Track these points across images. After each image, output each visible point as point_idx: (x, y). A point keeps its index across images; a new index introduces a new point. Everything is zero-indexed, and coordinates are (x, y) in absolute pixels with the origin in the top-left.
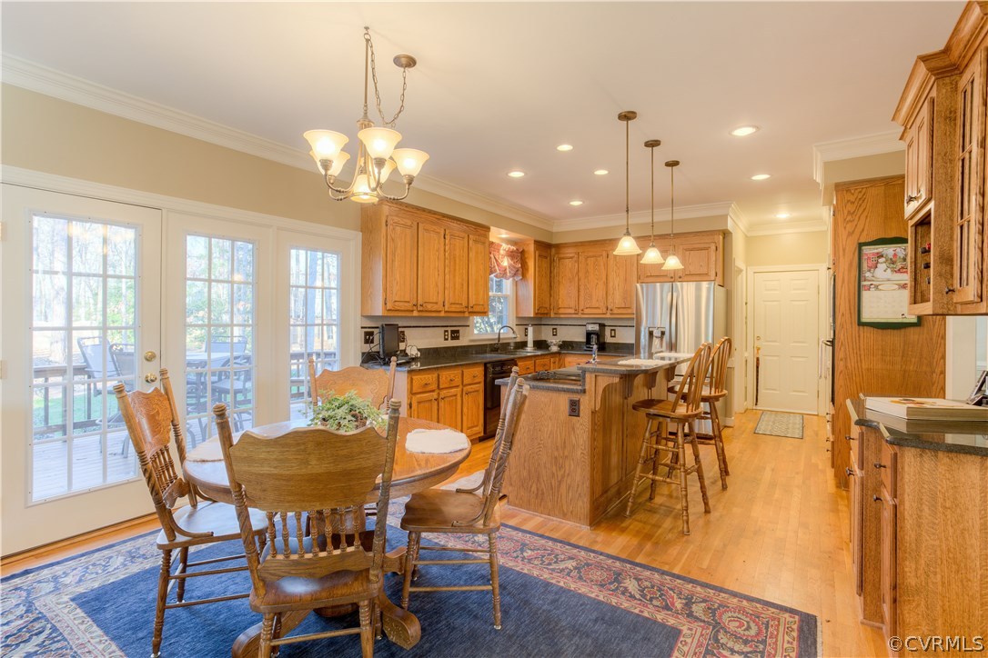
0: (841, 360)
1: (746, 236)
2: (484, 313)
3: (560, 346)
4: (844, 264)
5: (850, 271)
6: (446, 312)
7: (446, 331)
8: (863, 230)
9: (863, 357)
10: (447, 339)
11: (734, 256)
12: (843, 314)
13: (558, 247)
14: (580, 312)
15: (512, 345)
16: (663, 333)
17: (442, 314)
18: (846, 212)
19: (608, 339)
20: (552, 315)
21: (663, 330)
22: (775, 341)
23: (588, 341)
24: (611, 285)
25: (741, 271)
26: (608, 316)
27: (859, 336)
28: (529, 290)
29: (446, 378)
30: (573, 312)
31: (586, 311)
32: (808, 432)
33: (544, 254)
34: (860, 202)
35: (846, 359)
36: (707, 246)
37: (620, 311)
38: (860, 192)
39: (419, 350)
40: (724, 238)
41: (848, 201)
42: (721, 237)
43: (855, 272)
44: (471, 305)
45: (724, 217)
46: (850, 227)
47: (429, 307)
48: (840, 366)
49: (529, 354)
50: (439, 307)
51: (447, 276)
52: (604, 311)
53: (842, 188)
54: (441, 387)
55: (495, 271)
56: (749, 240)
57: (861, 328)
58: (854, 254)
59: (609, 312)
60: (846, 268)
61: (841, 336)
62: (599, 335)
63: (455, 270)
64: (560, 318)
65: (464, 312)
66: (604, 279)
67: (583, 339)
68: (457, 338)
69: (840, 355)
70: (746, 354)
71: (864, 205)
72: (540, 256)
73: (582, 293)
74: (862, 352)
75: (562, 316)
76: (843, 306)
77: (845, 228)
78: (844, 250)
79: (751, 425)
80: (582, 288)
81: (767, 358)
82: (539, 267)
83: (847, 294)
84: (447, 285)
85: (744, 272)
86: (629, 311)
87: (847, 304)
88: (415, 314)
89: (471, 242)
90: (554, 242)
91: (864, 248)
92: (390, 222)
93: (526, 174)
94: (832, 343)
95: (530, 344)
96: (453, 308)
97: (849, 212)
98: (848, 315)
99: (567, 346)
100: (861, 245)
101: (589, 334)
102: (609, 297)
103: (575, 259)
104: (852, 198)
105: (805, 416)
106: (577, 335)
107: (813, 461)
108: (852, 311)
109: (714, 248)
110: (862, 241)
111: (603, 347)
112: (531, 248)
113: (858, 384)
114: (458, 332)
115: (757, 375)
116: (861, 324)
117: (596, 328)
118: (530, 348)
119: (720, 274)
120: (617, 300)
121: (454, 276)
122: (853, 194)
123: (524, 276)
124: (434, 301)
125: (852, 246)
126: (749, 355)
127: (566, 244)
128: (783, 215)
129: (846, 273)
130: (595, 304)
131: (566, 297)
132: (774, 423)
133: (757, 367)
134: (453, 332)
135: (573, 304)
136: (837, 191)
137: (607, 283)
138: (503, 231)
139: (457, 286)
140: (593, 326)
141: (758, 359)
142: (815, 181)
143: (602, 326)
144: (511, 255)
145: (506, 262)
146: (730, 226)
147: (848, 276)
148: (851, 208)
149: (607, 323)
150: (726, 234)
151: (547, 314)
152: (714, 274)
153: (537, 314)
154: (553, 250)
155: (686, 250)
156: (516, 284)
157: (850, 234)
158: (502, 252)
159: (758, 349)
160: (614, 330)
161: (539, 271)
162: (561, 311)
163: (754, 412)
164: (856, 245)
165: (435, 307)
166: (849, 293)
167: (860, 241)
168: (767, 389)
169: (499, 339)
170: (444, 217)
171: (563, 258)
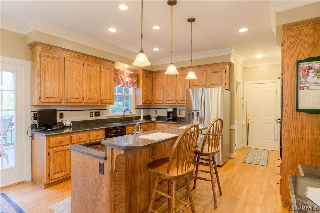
0: (286, 132)
1: (243, 67)
2: (112, 103)
3: (156, 118)
4: (288, 74)
5: (291, 78)
6: (85, 103)
7: (91, 112)
8: (300, 53)
9: (299, 131)
10: (92, 116)
11: (234, 76)
12: (287, 105)
13: (155, 72)
14: (165, 103)
15: (134, 118)
16: (198, 113)
17: (83, 104)
18: (289, 43)
19: (178, 115)
20: (153, 104)
21: (198, 111)
22: (256, 116)
23: (168, 116)
24: (178, 89)
25: (240, 83)
26: (177, 104)
27: (297, 118)
28: (140, 92)
29: (76, 138)
30: (162, 102)
31: (167, 102)
32: (270, 162)
33: (148, 76)
34: (298, 36)
35: (289, 131)
36: (221, 70)
37: (181, 102)
38: (298, 30)
39: (72, 122)
40: (230, 67)
41: (291, 36)
42: (228, 66)
43: (294, 79)
44: (102, 99)
45: (229, 56)
46: (291, 52)
47: (73, 100)
48: (285, 136)
49: (141, 122)
50: (80, 100)
51: (86, 85)
52: (175, 102)
53: (287, 28)
54: (72, 143)
55: (121, 83)
56: (244, 69)
57: (298, 113)
58: (294, 68)
59: (177, 102)
60: (289, 76)
61: (286, 119)
62: (174, 113)
63: (91, 82)
65: (98, 103)
66: (175, 87)
67: (166, 115)
68: (99, 115)
69: (285, 129)
70: (243, 122)
71: (300, 37)
72: (146, 76)
73: (165, 94)
74: (299, 128)
75: (157, 104)
76: (287, 99)
77: (289, 52)
78: (288, 66)
79: (243, 157)
80: (165, 91)
81: (252, 124)
82: (145, 82)
83: (290, 92)
84: (85, 90)
85: (242, 84)
87: (290, 99)
89: (102, 69)
90: (153, 70)
91: (300, 64)
92: (42, 55)
93: (118, 30)
94: (281, 121)
95: (142, 117)
96: (90, 101)
97: (291, 42)
98: (290, 105)
99: (159, 118)
100: (298, 62)
101: (169, 113)
102: (177, 95)
103: (162, 78)
104: (293, 34)
105: (269, 151)
106: (164, 113)
107: (271, 183)
108: (293, 103)
109: (225, 71)
110: (299, 59)
111: (175, 119)
112: (141, 73)
113: (296, 147)
114: (99, 112)
115: (248, 132)
116: (298, 110)
117: (172, 110)
118: (141, 120)
119: (227, 84)
120: (180, 97)
121: (90, 85)
122: (294, 32)
123: (138, 86)
124: (77, 97)
125: (293, 63)
126: (244, 122)
127: (159, 71)
128: (259, 56)
129: (289, 79)
130: (171, 99)
131: (159, 96)
132: (254, 156)
133: (248, 128)
134: (95, 113)
135: (162, 99)
136: (284, 30)
137: (176, 89)
138: (126, 65)
139: (92, 90)
140: (170, 109)
141: (248, 124)
142: (273, 32)
143: (175, 109)
144: (131, 76)
145: (127, 79)
146: (232, 60)
147: (291, 81)
148: (292, 40)
149: (177, 108)
150: (231, 65)
151: (150, 104)
152: (224, 84)
153: (144, 103)
154: (154, 74)
155: (211, 72)
156: (135, 90)
157: (292, 56)
158: (125, 74)
159: (249, 120)
160: (181, 111)
161: (145, 84)
162: (157, 102)
163: (246, 149)
164: (295, 62)
165: (77, 101)
166: (291, 91)
167: (298, 60)
168: (252, 138)
169: (124, 115)
170: (83, 55)
171: (158, 78)
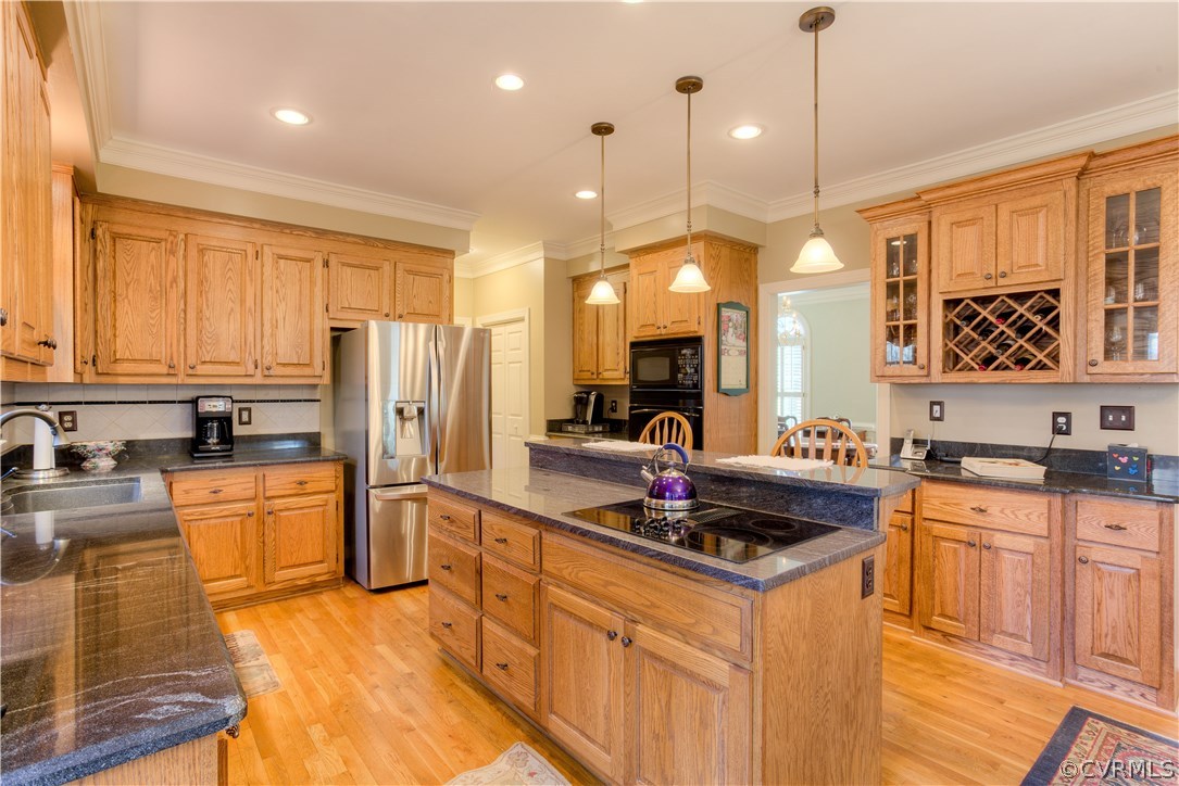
3: (118, 457)
4: (709, 325)
5: (713, 333)
8: (719, 290)
12: (709, 381)
14: (185, 371)
16: (420, 412)
19: (236, 429)
21: (419, 405)
23: (200, 437)
26: (256, 380)
27: (718, 404)
31: (201, 369)
34: (718, 259)
37: (286, 370)
38: (718, 248)
41: (711, 255)
43: (715, 335)
52: (251, 369)
57: (719, 395)
58: (714, 314)
59: (258, 371)
60: (710, 329)
62: (225, 421)
64: (116, 386)
66: (251, 299)
71: (720, 264)
74: (720, 422)
76: (708, 371)
78: (709, 309)
83: (711, 359)
86: (306, 372)
87: (711, 370)
91: (722, 308)
95: (45, 455)
100: (719, 306)
101: (202, 422)
104: (714, 253)
106: (171, 426)
108: (714, 378)
109: (447, 277)
111: (230, 447)
117: (219, 406)
120: (283, 344)
122: (714, 249)
129: (710, 334)
130: (224, 354)
135: (161, 351)
136: (705, 241)
140: (217, 403)
147: (711, 338)
148: (713, 264)
162: (121, 368)
164: (715, 305)
167: (718, 301)
171: (128, 237)
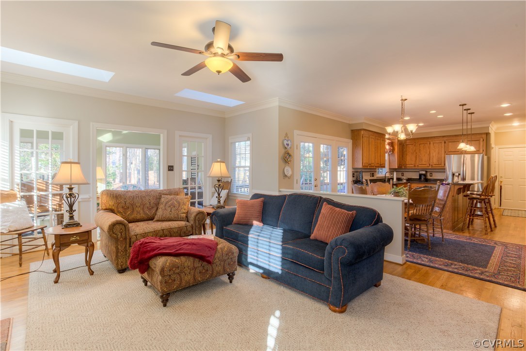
1: (496, 133)
2: (382, 167)
3: (407, 180)
10: (371, 176)
11: (491, 143)
14: (417, 166)
16: (459, 174)
19: (429, 177)
20: (403, 168)
22: (508, 178)
23: (420, 178)
24: (431, 155)
25: (493, 148)
26: (430, 168)
30: (413, 166)
31: (419, 166)
36: (479, 139)
37: (436, 166)
40: (487, 135)
42: (485, 135)
44: (379, 164)
45: (488, 127)
51: (376, 154)
52: (428, 166)
59: (430, 166)
62: (425, 175)
63: (378, 151)
66: (428, 152)
67: (418, 177)
68: (374, 176)
72: (399, 144)
73: (418, 158)
80: (418, 156)
81: (506, 186)
84: (376, 157)
86: (440, 166)
88: (369, 167)
92: (364, 136)
95: (395, 179)
96: (374, 165)
99: (410, 180)
101: (420, 175)
102: (431, 160)
103: (414, 144)
106: (415, 176)
109: (482, 140)
111: (426, 180)
114: (374, 174)
115: (501, 193)
117: (424, 172)
119: (485, 150)
120: (434, 161)
123: (394, 152)
128: (516, 124)
130: (424, 163)
131: (410, 160)
135: (413, 163)
137: (429, 154)
138: (388, 135)
139: (378, 157)
140: (422, 171)
141: (501, 186)
143: (427, 172)
144: (389, 144)
145: (387, 147)
146: (490, 131)
149: (429, 170)
151: (401, 167)
152: (482, 150)
153: (398, 167)
154: (403, 141)
156: (390, 155)
158: (386, 143)
159: (501, 182)
160: (432, 173)
161: (399, 150)
162: (407, 166)
163: (499, 209)
168: (506, 199)
169: (385, 177)
170: (375, 133)
171: (408, 144)
